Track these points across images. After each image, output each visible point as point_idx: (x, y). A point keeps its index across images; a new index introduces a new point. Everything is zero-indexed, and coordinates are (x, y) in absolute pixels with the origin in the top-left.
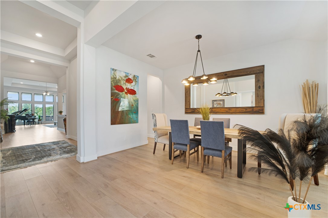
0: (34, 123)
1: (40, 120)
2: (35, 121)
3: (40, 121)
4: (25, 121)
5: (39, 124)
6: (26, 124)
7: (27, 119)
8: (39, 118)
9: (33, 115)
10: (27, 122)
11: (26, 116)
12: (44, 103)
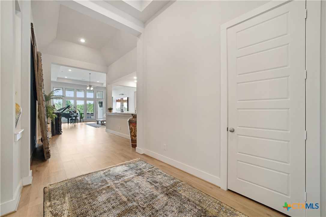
0: (77, 121)
1: (81, 118)
2: (78, 119)
3: (82, 120)
4: (69, 119)
5: (80, 122)
6: (70, 122)
7: (71, 117)
8: (81, 116)
9: (75, 112)
10: (71, 119)
11: (69, 114)
12: (85, 99)
